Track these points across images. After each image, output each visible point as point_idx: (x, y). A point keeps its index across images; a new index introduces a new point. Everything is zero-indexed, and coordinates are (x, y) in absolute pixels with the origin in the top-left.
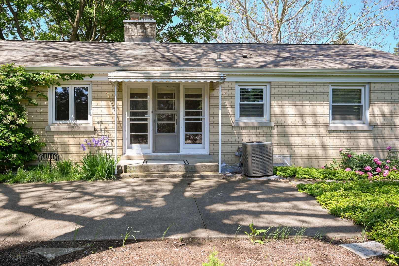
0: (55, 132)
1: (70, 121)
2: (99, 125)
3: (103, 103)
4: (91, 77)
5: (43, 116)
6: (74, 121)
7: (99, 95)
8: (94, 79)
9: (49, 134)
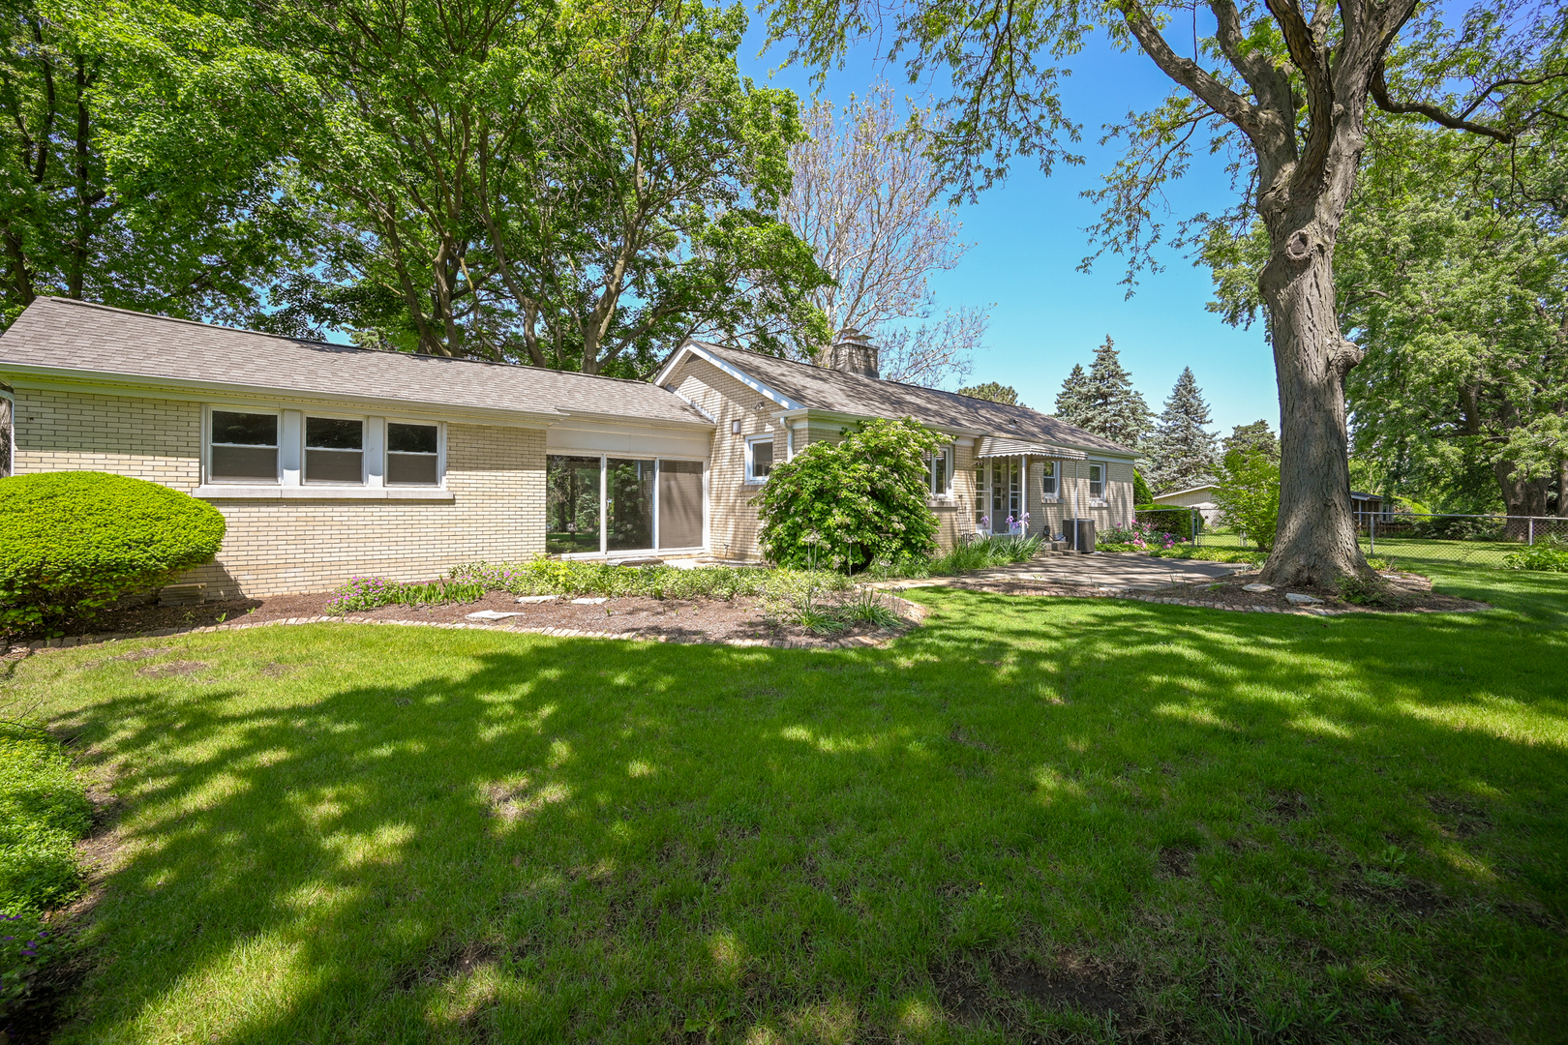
2: (959, 500)
3: (962, 473)
6: (937, 495)
7: (959, 463)
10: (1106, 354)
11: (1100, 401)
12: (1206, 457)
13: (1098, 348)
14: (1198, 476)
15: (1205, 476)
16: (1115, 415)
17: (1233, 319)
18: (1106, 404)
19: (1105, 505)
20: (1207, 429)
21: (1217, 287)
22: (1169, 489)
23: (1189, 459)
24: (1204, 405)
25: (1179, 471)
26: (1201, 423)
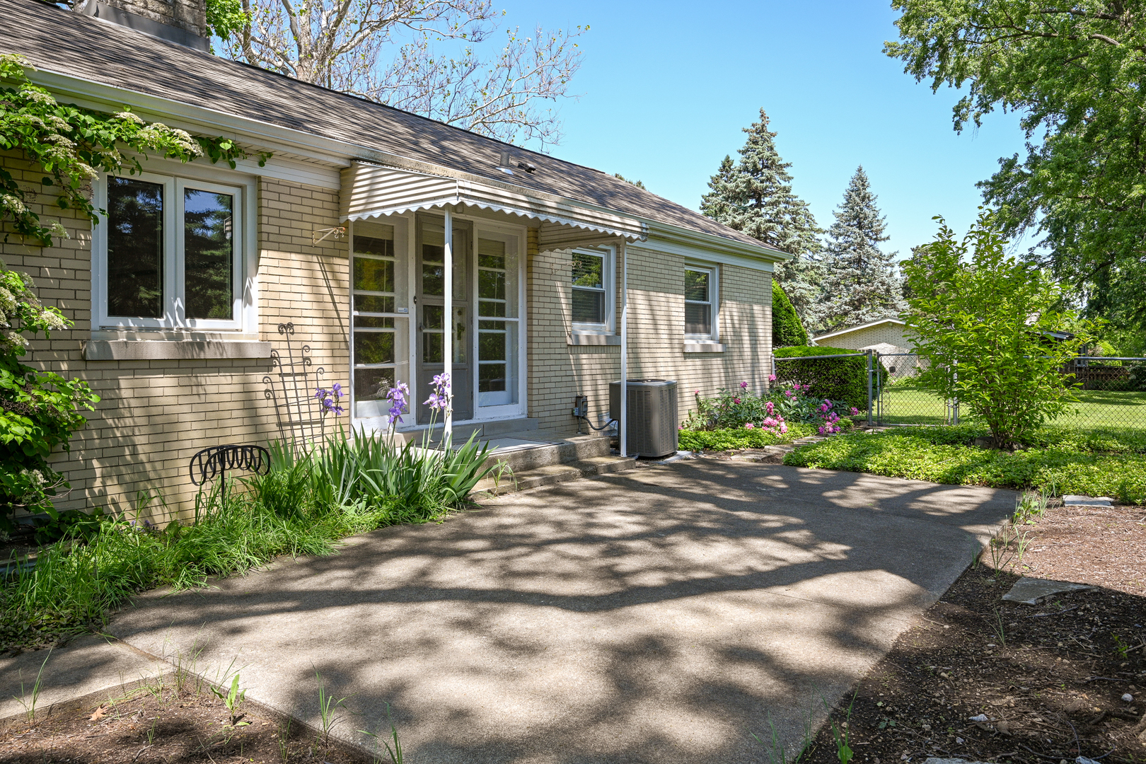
0: (123, 366)
1: (167, 321)
2: (284, 337)
3: (295, 260)
4: (261, 164)
5: (71, 294)
6: (184, 323)
7: (283, 231)
8: (271, 172)
9: (98, 375)
10: (760, 135)
11: (752, 202)
12: (883, 284)
13: (749, 127)
14: (873, 310)
15: (881, 308)
16: (770, 221)
17: (918, 67)
18: (759, 205)
19: (719, 348)
20: (883, 247)
21: (900, 14)
22: (839, 325)
23: (863, 288)
24: (879, 217)
25: (851, 303)
26: (876, 240)
